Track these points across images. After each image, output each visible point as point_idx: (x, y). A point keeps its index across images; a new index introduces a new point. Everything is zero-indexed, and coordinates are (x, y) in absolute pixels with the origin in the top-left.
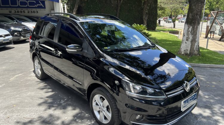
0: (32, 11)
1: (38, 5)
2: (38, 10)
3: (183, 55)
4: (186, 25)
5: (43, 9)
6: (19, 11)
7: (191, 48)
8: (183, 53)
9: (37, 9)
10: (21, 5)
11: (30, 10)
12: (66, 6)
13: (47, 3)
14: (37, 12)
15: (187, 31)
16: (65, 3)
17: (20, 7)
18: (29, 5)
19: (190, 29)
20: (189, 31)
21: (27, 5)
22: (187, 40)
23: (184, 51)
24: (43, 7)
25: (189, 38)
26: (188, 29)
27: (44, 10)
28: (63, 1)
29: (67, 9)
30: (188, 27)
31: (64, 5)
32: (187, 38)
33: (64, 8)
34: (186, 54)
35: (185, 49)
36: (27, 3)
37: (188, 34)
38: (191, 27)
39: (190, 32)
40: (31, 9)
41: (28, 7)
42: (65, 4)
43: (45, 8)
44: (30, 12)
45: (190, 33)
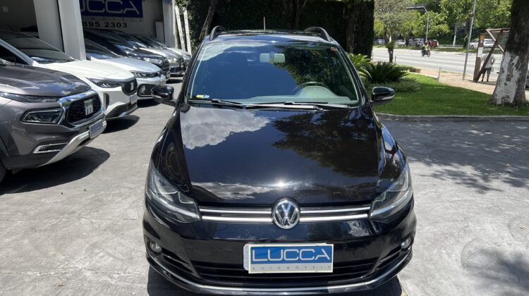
0: (114, 24)
1: (126, 9)
2: (128, 20)
3: (500, 105)
4: (508, 54)
5: (138, 19)
6: (88, 22)
7: (517, 93)
8: (499, 102)
9: (125, 18)
10: (90, 8)
11: (110, 20)
12: (185, 13)
13: (146, 6)
14: (126, 24)
15: (509, 64)
16: (185, 6)
17: (88, 12)
18: (110, 10)
19: (515, 61)
20: (513, 64)
21: (104, 10)
22: (508, 79)
23: (503, 98)
24: (138, 13)
25: (512, 76)
26: (511, 60)
27: (141, 21)
28: (181, 2)
29: (189, 19)
30: (512, 57)
31: (181, 12)
32: (508, 75)
33: (182, 17)
34: (507, 104)
35: (504, 95)
36: (104, 4)
37: (510, 70)
38: (517, 57)
39: (514, 66)
40: (112, 18)
41: (106, 14)
42: (184, 8)
43: (141, 16)
44: (110, 25)
45: (515, 68)
